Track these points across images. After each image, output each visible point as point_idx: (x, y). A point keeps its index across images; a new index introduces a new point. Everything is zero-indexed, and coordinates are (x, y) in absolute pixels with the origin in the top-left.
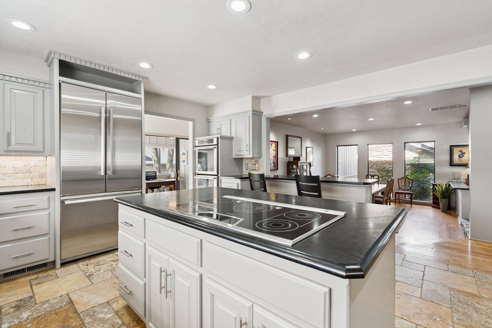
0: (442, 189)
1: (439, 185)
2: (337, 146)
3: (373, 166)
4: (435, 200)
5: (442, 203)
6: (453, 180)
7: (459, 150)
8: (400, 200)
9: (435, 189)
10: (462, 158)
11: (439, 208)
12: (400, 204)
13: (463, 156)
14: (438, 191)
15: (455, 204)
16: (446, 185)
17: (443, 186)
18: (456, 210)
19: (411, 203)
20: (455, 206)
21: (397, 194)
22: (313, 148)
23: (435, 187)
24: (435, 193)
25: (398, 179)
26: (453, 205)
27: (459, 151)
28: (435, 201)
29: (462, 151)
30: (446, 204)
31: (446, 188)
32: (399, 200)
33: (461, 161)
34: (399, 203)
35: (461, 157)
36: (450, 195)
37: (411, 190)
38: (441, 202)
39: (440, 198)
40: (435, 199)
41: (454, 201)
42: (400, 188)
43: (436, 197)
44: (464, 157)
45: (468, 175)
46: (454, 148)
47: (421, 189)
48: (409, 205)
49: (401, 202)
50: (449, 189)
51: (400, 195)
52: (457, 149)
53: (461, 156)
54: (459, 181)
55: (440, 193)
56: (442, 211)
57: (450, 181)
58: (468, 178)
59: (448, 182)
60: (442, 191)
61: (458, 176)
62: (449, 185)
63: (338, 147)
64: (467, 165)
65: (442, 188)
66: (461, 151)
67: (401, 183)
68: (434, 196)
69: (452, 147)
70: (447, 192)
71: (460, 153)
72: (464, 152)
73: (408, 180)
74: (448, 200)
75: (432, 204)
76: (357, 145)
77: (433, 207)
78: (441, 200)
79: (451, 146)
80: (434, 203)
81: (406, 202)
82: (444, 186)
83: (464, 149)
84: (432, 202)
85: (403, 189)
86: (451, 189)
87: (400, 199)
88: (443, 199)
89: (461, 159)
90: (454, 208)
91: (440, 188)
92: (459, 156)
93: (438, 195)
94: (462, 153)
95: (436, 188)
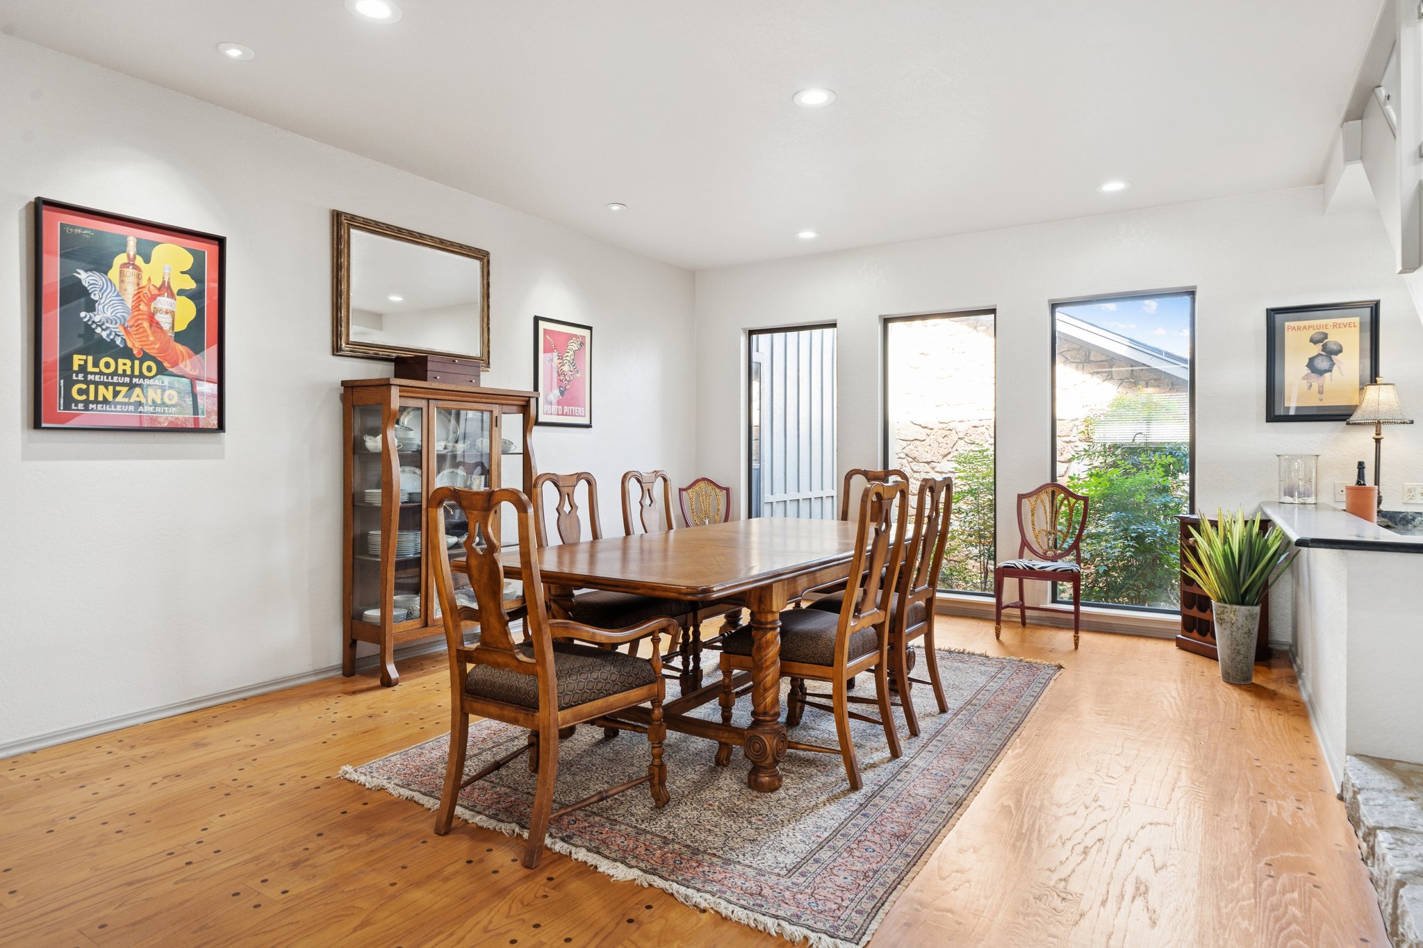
0: (1227, 547)
1: (1214, 524)
2: (744, 330)
3: (955, 448)
4: (1195, 609)
5: (1228, 632)
6: (1280, 498)
7: (1311, 333)
8: (1026, 611)
9: (1194, 551)
10: (1327, 375)
11: (1211, 655)
12: (1028, 632)
13: (1333, 364)
14: (1209, 558)
15: (1289, 631)
16: (1249, 524)
17: (1230, 531)
18: (1300, 671)
19: (1076, 624)
20: (1290, 640)
21: (1006, 579)
22: (590, 328)
23: (1192, 536)
24: (1192, 574)
25: (1021, 497)
26: (1281, 633)
27: (1312, 341)
28: (1194, 612)
29: (1326, 336)
30: (1249, 632)
31: (1249, 543)
32: (1023, 608)
33: (1321, 392)
34: (1024, 624)
35: (1321, 373)
36: (1267, 581)
37: (1078, 555)
38: (1222, 622)
39: (1219, 600)
40: (1194, 601)
41: (1288, 611)
42: (1025, 544)
43: (1196, 591)
44: (1335, 369)
45: (1361, 466)
46: (1287, 324)
47: (1133, 547)
48: (1066, 637)
49: (1032, 618)
50: (1266, 548)
51: (1026, 582)
52: (1299, 328)
53: (1322, 364)
54: (1311, 500)
55: (1217, 572)
56: (1229, 678)
57: (1269, 503)
58: (1358, 483)
59: (1260, 509)
60: (1225, 556)
61: (1305, 475)
62: (1265, 524)
63: (754, 337)
64: (1351, 415)
65: (1226, 541)
66: (1320, 337)
67: (1033, 515)
68: (1189, 589)
69: (1278, 317)
70: (1252, 566)
71: (1316, 349)
72: (1336, 343)
73: (1064, 499)
74: (1257, 609)
75: (1179, 628)
76: (834, 325)
77: (1182, 646)
78: (1223, 612)
79: (1272, 313)
80: (1189, 624)
81: (1055, 622)
82: (1238, 532)
83: (1335, 326)
84: (1179, 618)
85: (1041, 552)
86: (1273, 544)
87: (1026, 604)
88: (1231, 603)
89: (1321, 379)
90: (1287, 648)
91: (1218, 542)
92: (1311, 364)
93: (1210, 584)
94: (1324, 348)
95: (1196, 541)
